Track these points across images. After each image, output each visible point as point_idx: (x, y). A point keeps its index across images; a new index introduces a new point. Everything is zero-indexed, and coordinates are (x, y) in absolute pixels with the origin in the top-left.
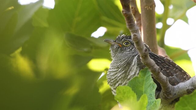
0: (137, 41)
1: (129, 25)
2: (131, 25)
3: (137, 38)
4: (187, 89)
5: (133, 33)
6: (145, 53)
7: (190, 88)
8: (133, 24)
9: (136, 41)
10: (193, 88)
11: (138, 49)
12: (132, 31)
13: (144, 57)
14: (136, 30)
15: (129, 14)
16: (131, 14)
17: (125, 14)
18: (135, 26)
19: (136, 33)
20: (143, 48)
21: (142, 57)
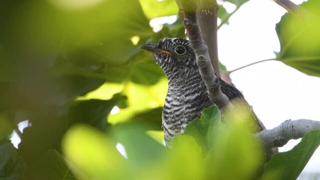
0: (204, 66)
1: (193, 42)
2: (196, 42)
3: (204, 62)
4: (274, 139)
5: (198, 55)
6: (215, 85)
7: (279, 138)
8: (199, 40)
9: (202, 66)
10: (284, 139)
11: (205, 78)
12: (197, 52)
13: (213, 90)
14: (203, 50)
15: (195, 26)
16: (197, 27)
17: (189, 25)
18: (202, 43)
19: (203, 54)
20: (213, 77)
21: (211, 90)
